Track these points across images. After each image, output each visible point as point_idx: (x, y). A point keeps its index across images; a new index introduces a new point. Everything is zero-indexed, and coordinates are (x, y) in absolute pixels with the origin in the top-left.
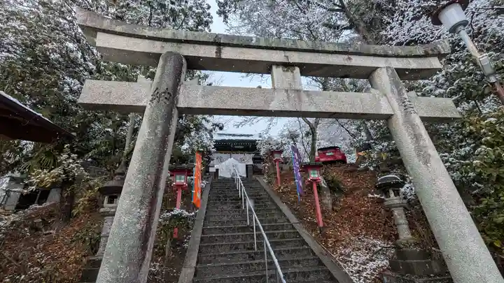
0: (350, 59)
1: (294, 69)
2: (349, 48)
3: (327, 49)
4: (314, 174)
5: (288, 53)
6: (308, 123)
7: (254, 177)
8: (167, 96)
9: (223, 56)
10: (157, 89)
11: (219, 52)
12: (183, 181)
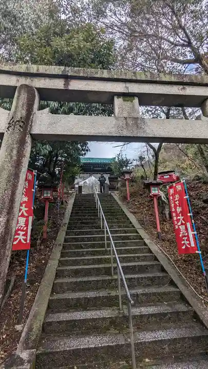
0: (184, 88)
1: (134, 99)
2: (184, 79)
3: (164, 79)
4: (155, 190)
5: (128, 85)
6: (152, 147)
7: (109, 192)
8: (22, 124)
9: (70, 88)
10: (13, 118)
11: (66, 84)
12: (49, 195)
